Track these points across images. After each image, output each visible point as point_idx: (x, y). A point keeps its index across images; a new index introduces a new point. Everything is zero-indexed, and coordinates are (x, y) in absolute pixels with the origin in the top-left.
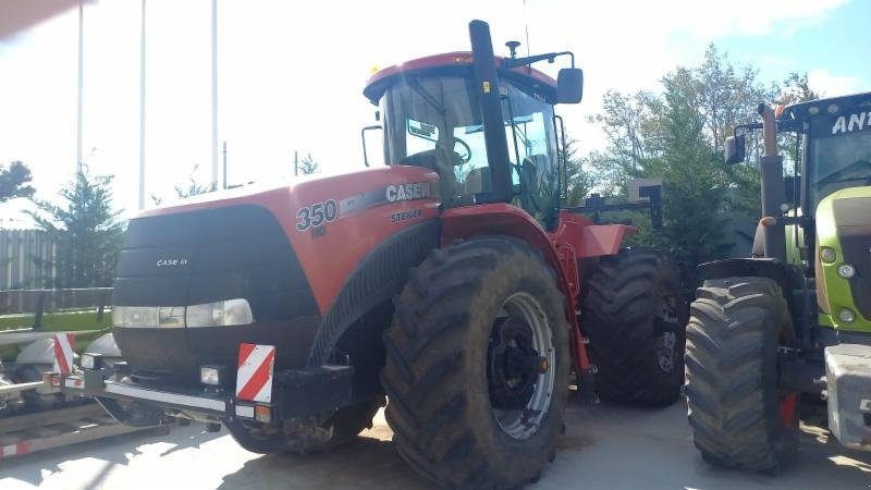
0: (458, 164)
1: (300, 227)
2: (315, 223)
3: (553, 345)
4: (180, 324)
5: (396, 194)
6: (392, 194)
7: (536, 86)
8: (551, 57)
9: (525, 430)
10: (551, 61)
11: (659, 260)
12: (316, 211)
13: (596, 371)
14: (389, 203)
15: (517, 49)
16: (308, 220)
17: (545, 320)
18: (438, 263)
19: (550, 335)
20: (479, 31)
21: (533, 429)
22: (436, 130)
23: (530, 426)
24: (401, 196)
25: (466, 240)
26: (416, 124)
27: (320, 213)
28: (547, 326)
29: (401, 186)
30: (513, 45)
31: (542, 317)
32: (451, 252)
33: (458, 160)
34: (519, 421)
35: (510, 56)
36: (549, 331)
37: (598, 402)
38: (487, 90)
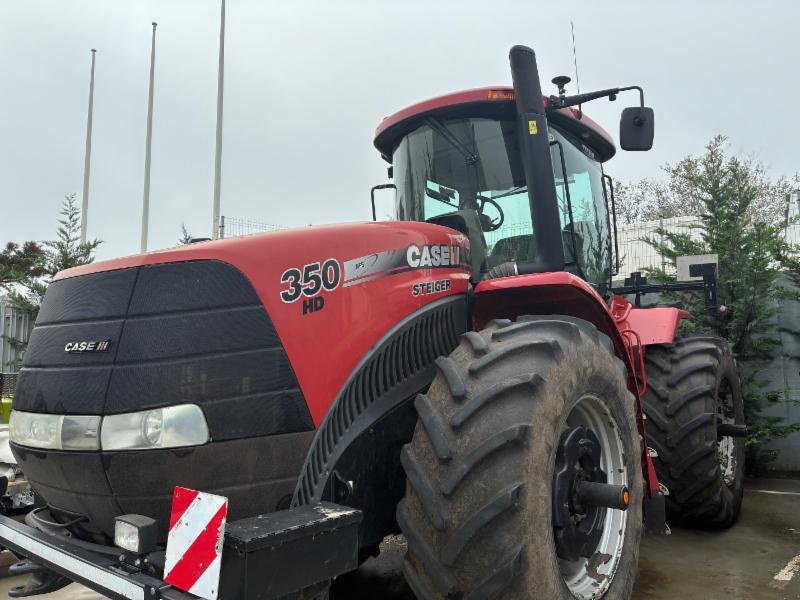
0: (488, 230)
1: (286, 296)
2: (308, 291)
3: (625, 464)
4: (92, 444)
5: (419, 257)
6: (415, 257)
7: (586, 136)
8: (612, 94)
9: (595, 585)
10: (613, 98)
11: (720, 351)
12: (311, 274)
13: (667, 493)
14: (411, 269)
15: (566, 87)
16: (298, 288)
17: (615, 429)
18: (479, 353)
19: (621, 451)
20: (523, 60)
21: (604, 584)
22: (457, 195)
23: (600, 578)
24: (426, 260)
25: (514, 320)
26: (434, 186)
27: (315, 277)
28: (618, 438)
29: (426, 249)
30: (561, 81)
31: (612, 426)
32: (496, 337)
33: (487, 225)
34: (584, 570)
35: (558, 95)
36: (620, 444)
37: (669, 532)
38: (533, 131)
